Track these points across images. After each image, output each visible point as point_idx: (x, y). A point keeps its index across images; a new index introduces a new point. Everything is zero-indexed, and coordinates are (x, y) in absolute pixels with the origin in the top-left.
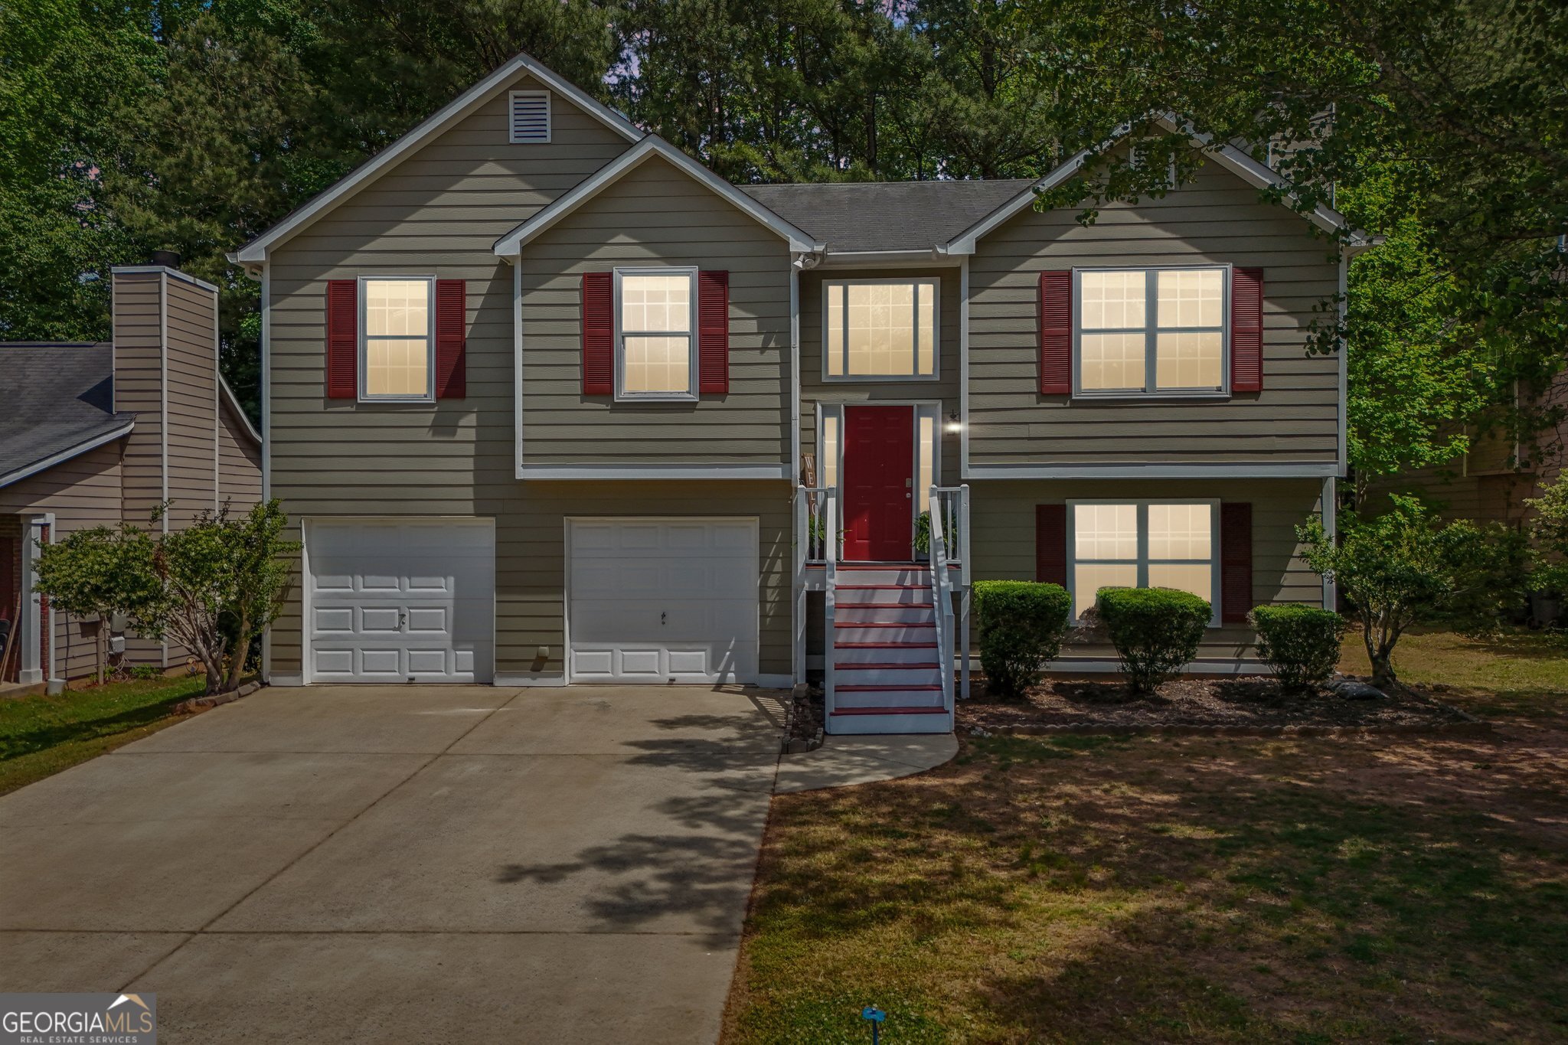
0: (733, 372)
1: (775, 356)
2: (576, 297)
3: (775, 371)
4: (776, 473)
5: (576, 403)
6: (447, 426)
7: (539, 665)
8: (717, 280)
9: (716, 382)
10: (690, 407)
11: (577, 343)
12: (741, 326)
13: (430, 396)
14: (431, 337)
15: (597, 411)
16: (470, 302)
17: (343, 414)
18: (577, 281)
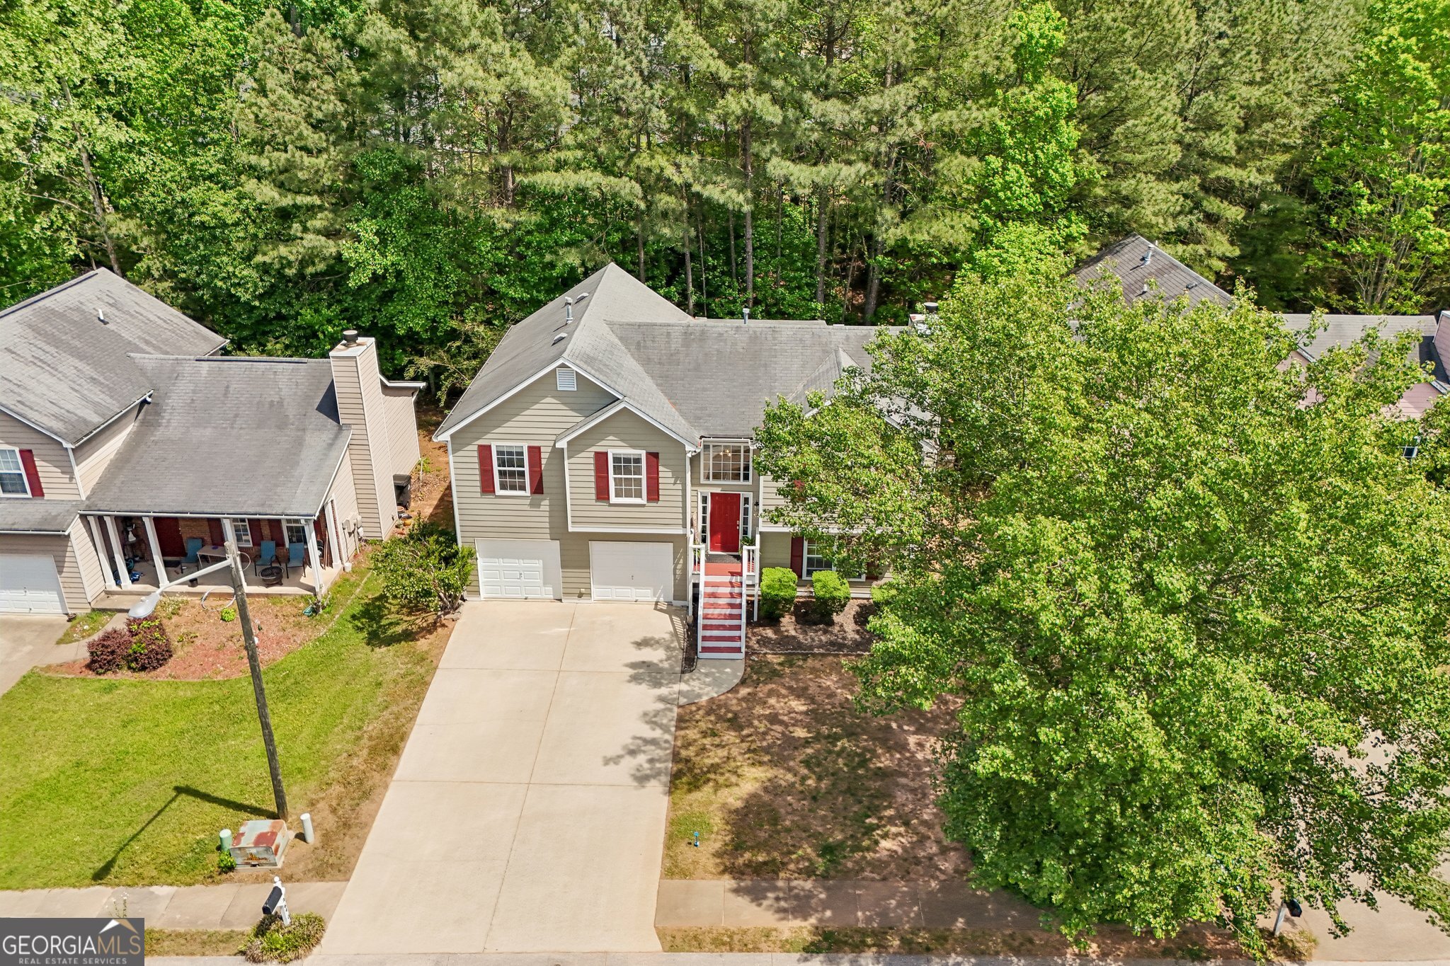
0: (661, 492)
1: (680, 487)
2: (592, 461)
3: (680, 493)
4: (680, 531)
5: (593, 502)
6: (536, 505)
7: (580, 595)
8: (653, 457)
9: (654, 494)
10: (643, 506)
11: (593, 479)
12: (665, 474)
13: (528, 493)
14: (526, 469)
15: (602, 506)
16: (543, 455)
17: (489, 499)
18: (592, 455)
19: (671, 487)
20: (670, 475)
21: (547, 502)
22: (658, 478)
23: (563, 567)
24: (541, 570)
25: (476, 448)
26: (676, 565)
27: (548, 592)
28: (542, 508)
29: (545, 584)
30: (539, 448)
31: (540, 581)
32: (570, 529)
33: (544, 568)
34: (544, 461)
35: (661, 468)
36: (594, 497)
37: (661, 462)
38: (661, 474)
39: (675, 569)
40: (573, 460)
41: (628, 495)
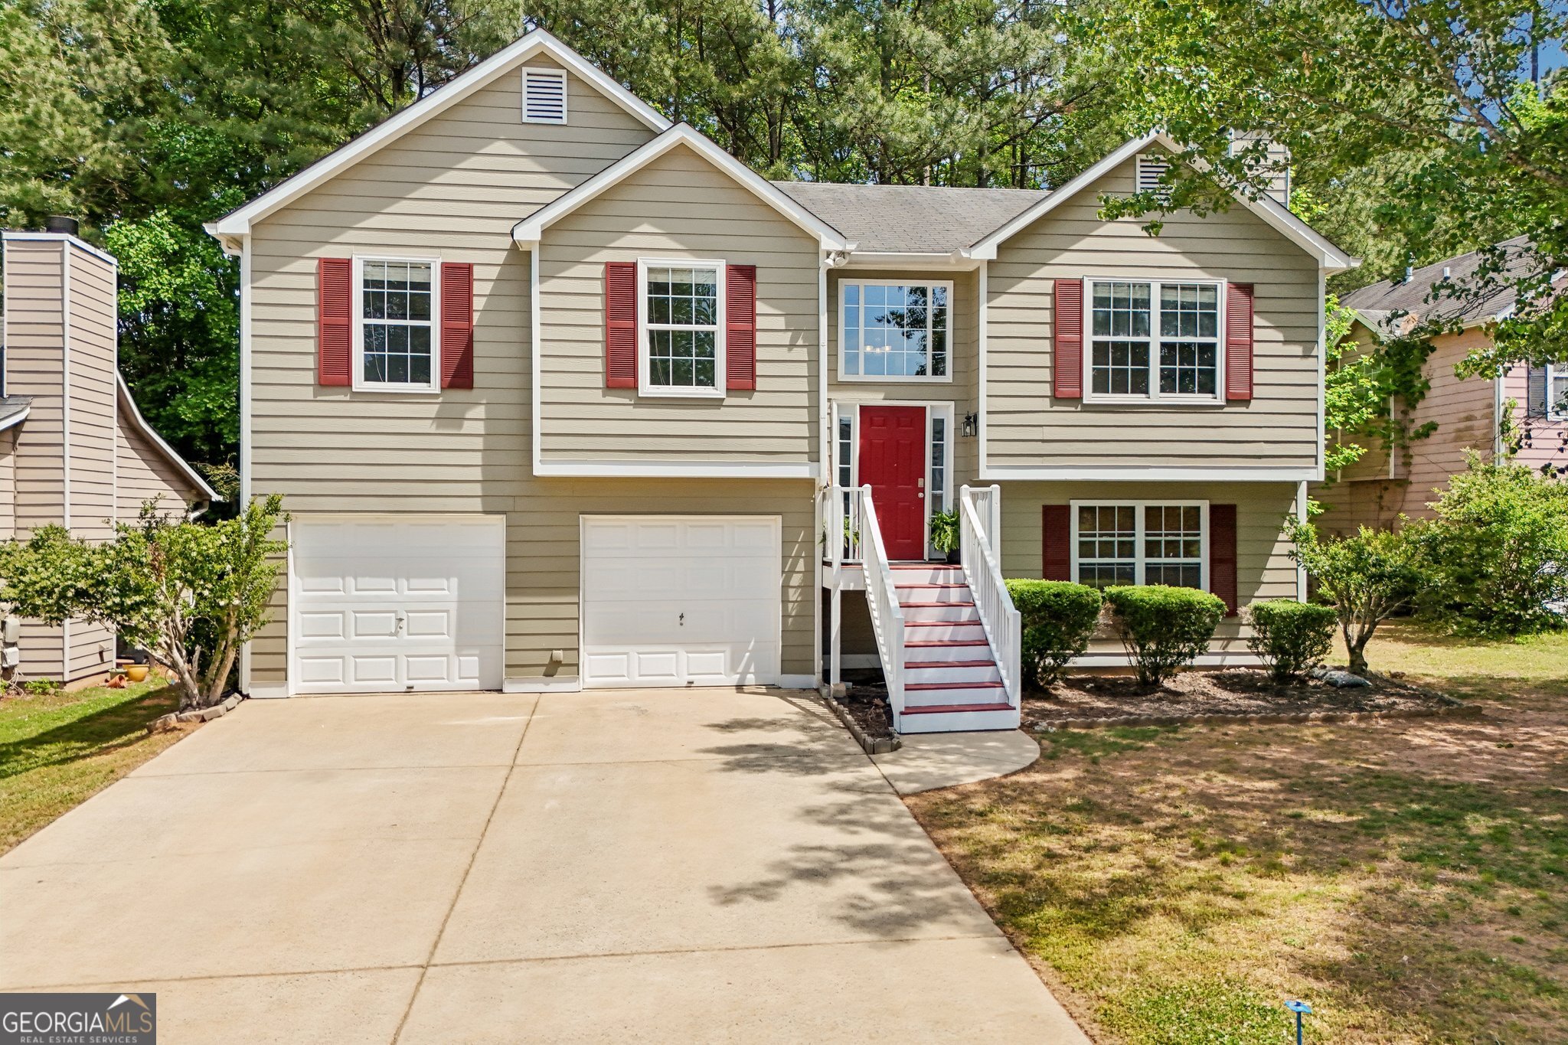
0: (760, 368)
1: (802, 354)
2: (598, 287)
3: (803, 369)
4: (803, 472)
5: (597, 396)
6: (449, 420)
7: (552, 669)
8: (744, 275)
9: (743, 379)
10: (716, 403)
11: (598, 334)
12: (769, 320)
13: (435, 385)
14: (435, 323)
15: (619, 406)
16: (477, 287)
17: (335, 404)
18: (599, 271)
19: (783, 353)
20: (780, 323)
21: (480, 412)
22: (752, 333)
23: (511, 590)
24: (453, 607)
25: (312, 266)
26: (788, 574)
27: (468, 670)
28: (468, 427)
29: (462, 646)
30: (469, 268)
31: (448, 641)
32: (539, 470)
33: (461, 599)
34: (478, 303)
35: (760, 308)
36: (599, 381)
37: (760, 290)
38: (760, 323)
39: (785, 587)
40: (552, 285)
41: (683, 379)
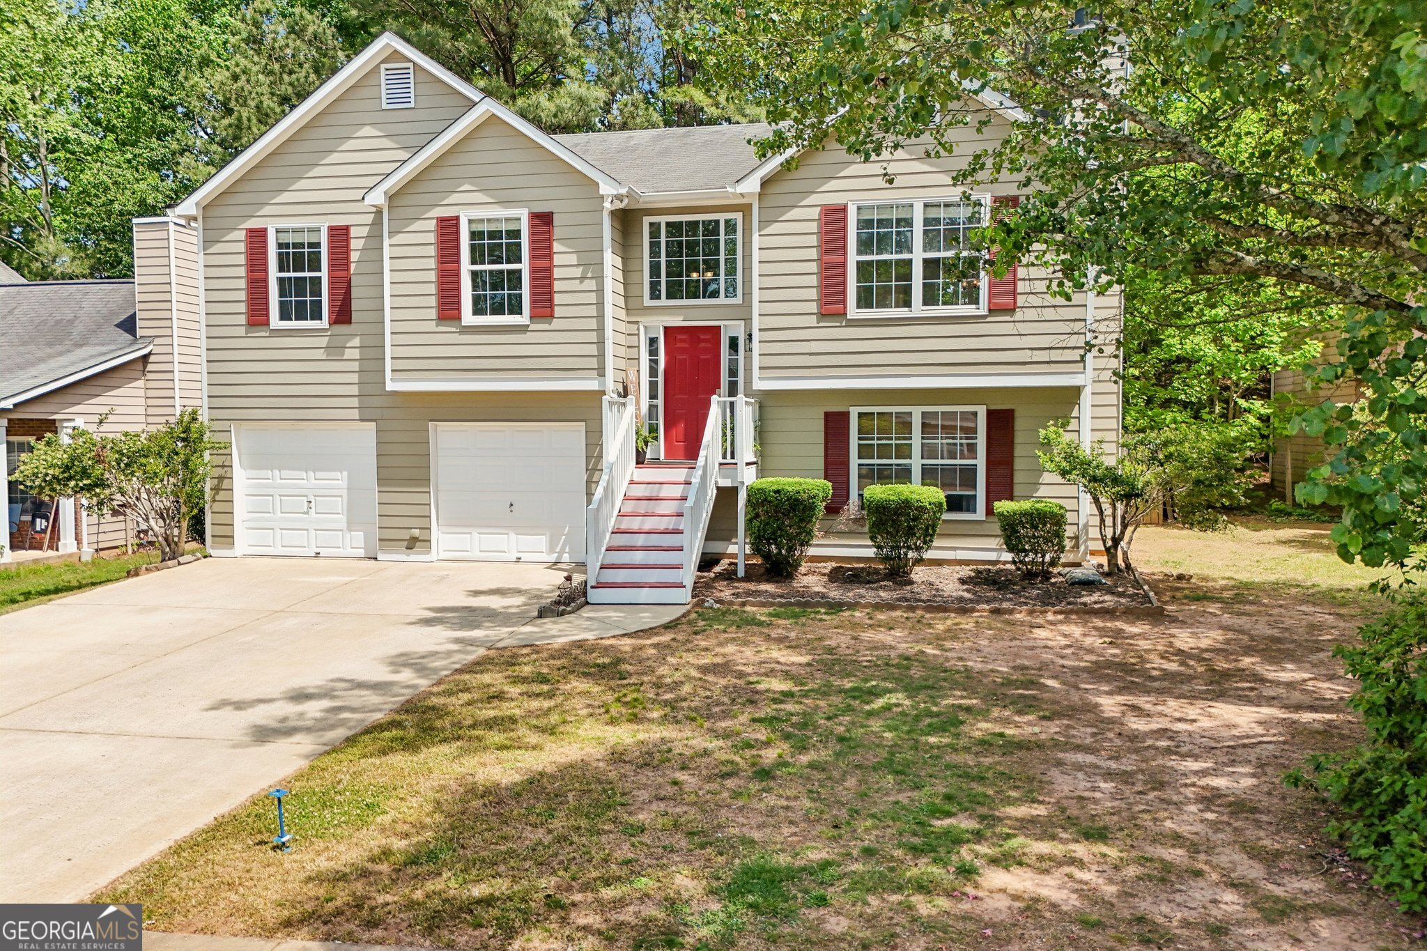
0: (558, 299)
1: (591, 285)
2: (432, 238)
3: (592, 298)
4: (593, 385)
5: (432, 326)
6: (335, 350)
7: (412, 543)
8: (543, 220)
9: (544, 306)
10: (522, 329)
11: (432, 276)
12: (564, 258)
13: (324, 323)
14: (324, 274)
15: (447, 333)
16: (355, 244)
17: (259, 339)
18: (432, 225)
20: (573, 259)
22: (550, 269)
24: (344, 493)
25: (241, 235)
26: (591, 471)
27: (355, 543)
29: (351, 526)
30: (346, 229)
31: (341, 520)
32: (390, 386)
33: (350, 489)
34: (354, 256)
35: (557, 247)
36: (433, 314)
37: (557, 232)
38: (557, 260)
39: (589, 482)
41: (498, 310)
